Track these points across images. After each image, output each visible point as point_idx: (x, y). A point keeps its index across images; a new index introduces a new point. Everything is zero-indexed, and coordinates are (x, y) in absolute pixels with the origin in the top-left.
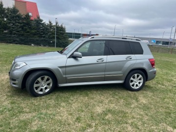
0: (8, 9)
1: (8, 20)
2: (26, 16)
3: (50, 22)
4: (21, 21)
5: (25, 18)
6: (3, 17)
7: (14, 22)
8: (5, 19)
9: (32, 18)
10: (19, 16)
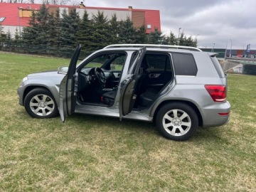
0: (121, 23)
1: (120, 36)
2: (141, 29)
3: (172, 35)
4: (134, 36)
5: (139, 32)
6: (115, 33)
7: (126, 38)
8: (118, 35)
9: (148, 32)
10: (132, 31)
